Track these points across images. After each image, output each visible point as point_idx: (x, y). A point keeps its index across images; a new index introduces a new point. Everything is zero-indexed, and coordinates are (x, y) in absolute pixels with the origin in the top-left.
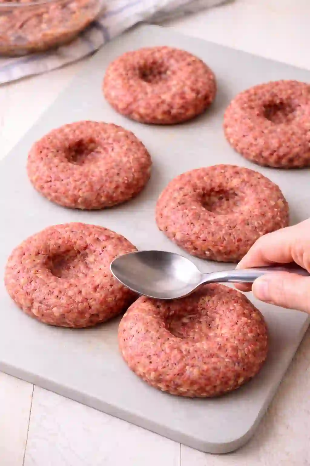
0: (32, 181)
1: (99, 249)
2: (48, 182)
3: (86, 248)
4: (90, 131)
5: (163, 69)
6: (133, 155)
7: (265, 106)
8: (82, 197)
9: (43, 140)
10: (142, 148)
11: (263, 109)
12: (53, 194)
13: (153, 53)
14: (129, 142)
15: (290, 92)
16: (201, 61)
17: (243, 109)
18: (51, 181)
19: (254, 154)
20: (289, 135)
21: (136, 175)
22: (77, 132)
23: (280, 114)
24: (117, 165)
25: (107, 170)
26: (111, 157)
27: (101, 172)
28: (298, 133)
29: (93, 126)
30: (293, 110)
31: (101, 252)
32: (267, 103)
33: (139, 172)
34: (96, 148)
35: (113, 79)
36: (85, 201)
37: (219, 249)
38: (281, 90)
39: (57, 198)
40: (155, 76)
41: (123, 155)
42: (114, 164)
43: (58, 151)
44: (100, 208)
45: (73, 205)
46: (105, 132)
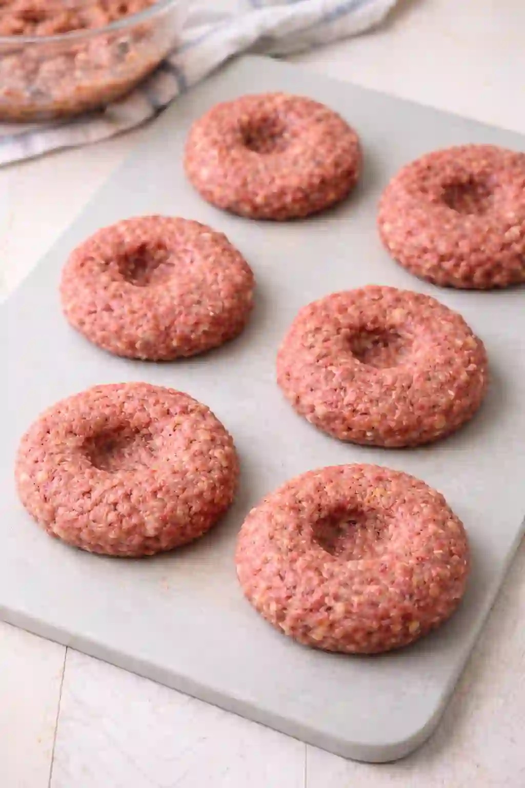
0: (66, 312)
1: (169, 428)
2: (90, 313)
3: (148, 425)
4: (159, 229)
5: (277, 129)
6: (224, 271)
7: (444, 186)
8: (142, 339)
9: (87, 246)
10: (238, 259)
11: (442, 191)
12: (99, 334)
13: (261, 104)
14: (218, 249)
15: (484, 162)
16: (337, 116)
17: (410, 192)
18: (95, 312)
19: (428, 266)
20: (485, 233)
21: (227, 304)
22: (138, 232)
23: (468, 198)
24: (198, 288)
25: (182, 295)
26: (189, 272)
27: (172, 298)
28: (497, 229)
29: (163, 222)
30: (488, 193)
31: (172, 432)
32: (449, 181)
33: (233, 298)
34: (166, 258)
35: (203, 149)
36: (147, 345)
37: (389, 426)
38: (470, 160)
39: (105, 340)
40: (264, 141)
41: (207, 270)
42: (193, 285)
43: (107, 263)
44: (170, 358)
45: (129, 352)
46: (182, 233)
